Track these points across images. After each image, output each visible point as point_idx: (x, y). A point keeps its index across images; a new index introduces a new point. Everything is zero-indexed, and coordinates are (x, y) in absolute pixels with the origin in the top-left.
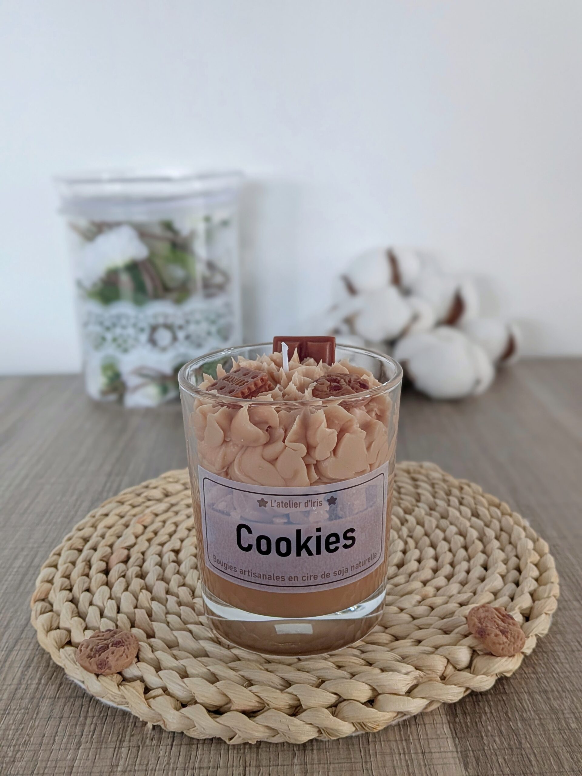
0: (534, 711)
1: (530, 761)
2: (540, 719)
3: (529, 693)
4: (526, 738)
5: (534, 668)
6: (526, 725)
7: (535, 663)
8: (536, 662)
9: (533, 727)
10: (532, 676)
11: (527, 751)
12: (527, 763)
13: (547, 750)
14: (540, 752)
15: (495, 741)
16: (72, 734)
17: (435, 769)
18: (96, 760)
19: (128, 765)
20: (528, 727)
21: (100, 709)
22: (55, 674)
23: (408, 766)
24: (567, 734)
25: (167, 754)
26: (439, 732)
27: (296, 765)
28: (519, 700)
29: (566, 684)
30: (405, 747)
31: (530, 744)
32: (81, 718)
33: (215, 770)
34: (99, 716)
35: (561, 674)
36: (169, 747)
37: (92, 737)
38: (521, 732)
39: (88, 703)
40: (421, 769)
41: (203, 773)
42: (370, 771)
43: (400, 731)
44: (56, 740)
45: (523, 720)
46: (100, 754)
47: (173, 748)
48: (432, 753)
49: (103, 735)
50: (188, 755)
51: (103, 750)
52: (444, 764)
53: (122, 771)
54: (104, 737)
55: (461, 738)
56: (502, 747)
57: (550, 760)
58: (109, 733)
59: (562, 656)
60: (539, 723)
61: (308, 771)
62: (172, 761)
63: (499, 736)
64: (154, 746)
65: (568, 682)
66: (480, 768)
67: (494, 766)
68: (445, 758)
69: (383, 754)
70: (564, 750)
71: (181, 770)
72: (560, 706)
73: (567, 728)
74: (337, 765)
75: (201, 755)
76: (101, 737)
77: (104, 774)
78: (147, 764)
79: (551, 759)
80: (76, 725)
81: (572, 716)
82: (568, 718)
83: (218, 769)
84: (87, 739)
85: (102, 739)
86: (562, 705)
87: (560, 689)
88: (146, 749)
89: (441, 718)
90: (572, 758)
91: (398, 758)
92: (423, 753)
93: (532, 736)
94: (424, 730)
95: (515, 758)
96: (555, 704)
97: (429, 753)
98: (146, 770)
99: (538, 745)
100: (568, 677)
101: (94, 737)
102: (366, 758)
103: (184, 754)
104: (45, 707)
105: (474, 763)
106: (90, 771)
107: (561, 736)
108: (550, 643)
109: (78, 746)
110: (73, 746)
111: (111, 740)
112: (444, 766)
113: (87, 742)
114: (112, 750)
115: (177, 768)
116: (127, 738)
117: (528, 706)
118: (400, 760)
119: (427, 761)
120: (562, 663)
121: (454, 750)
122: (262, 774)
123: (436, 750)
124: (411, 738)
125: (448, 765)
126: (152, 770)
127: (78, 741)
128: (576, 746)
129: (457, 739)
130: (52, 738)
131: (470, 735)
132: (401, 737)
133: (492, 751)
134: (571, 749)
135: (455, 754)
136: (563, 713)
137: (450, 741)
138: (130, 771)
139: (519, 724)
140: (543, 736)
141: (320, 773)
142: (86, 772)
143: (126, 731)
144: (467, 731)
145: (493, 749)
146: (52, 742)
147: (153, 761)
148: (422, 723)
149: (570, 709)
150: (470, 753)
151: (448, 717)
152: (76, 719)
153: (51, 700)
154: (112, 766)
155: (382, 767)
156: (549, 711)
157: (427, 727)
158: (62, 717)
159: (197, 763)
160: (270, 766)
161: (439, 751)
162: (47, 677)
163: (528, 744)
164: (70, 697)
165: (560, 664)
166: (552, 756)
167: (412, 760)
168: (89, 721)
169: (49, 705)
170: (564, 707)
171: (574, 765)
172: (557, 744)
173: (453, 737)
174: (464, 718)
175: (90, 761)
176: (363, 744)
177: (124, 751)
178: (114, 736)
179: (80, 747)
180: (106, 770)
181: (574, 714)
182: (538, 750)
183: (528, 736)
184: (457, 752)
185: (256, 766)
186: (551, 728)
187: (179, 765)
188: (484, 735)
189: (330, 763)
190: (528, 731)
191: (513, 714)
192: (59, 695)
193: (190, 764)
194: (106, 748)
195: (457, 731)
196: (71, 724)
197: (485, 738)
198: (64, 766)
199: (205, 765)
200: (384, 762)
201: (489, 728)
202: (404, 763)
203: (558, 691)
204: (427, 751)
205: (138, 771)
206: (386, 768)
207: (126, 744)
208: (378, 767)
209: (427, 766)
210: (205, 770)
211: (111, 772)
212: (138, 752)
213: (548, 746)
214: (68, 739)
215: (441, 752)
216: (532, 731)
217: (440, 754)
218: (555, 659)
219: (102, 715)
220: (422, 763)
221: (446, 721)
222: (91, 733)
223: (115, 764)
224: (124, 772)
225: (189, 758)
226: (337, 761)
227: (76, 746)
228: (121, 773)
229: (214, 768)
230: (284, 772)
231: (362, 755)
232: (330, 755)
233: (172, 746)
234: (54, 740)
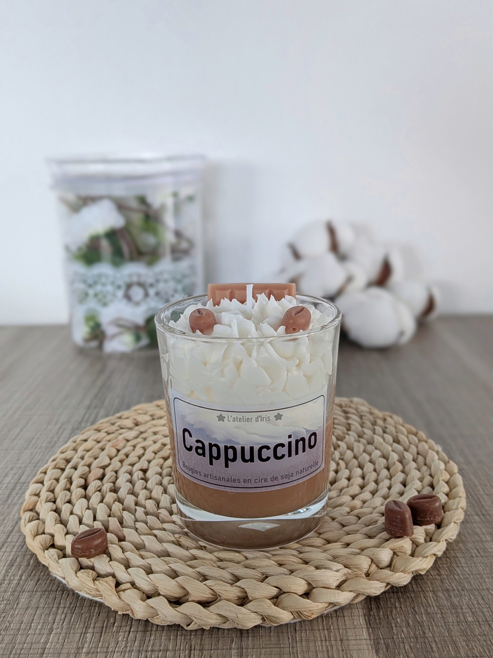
0: (437, 606)
1: (432, 648)
2: (442, 613)
3: (434, 591)
4: (429, 629)
5: (439, 571)
6: (429, 618)
7: (440, 567)
8: (440, 565)
9: (435, 619)
10: (437, 577)
11: (429, 639)
12: (429, 649)
13: (446, 638)
14: (441, 640)
15: (403, 631)
16: (46, 621)
17: (352, 653)
18: (65, 643)
19: (92, 648)
20: (432, 620)
21: (70, 601)
22: (34, 572)
23: (328, 651)
24: (464, 626)
25: (125, 639)
26: (355, 623)
27: (234, 649)
28: (424, 597)
29: (466, 584)
30: (327, 635)
31: (432, 634)
32: (54, 609)
33: (165, 652)
34: (69, 607)
35: (461, 576)
36: (127, 633)
37: (62, 624)
38: (425, 624)
39: (61, 595)
40: (339, 654)
41: (154, 655)
42: (296, 655)
43: (323, 622)
44: (32, 626)
45: (428, 614)
46: (68, 638)
47: (131, 634)
48: (349, 640)
49: (71, 623)
50: (143, 640)
51: (71, 635)
52: (359, 650)
53: (86, 653)
54: (72, 624)
55: (375, 628)
56: (408, 636)
57: (448, 647)
58: (77, 621)
59: (463, 561)
60: (441, 616)
61: (244, 655)
62: (129, 644)
63: (406, 627)
64: (114, 632)
65: (467, 583)
66: (389, 653)
67: (401, 652)
68: (360, 645)
69: (307, 641)
70: (461, 639)
71: (136, 652)
72: (460, 602)
73: (464, 621)
74: (268, 650)
75: (153, 640)
76: (70, 624)
77: (71, 655)
78: (108, 647)
79: (450, 646)
80: (49, 614)
81: (469, 611)
82: (465, 613)
83: (168, 652)
84: (58, 626)
85: (71, 625)
86: (461, 602)
87: (460, 588)
88: (108, 635)
89: (358, 611)
90: (468, 646)
91: (320, 644)
92: (341, 640)
93: (434, 627)
94: (343, 621)
95: (419, 645)
96: (455, 601)
97: (347, 640)
98: (107, 652)
99: (439, 635)
100: (467, 579)
101: (65, 623)
102: (293, 644)
103: (140, 639)
104: (24, 599)
105: (385, 650)
106: (59, 652)
107: (459, 627)
108: (453, 550)
109: (51, 631)
110: (46, 632)
111: (78, 627)
112: (359, 651)
113: (58, 629)
114: (79, 635)
115: (132, 651)
116: (92, 625)
117: (432, 604)
118: (322, 646)
119: (345, 647)
120: (462, 567)
121: (368, 638)
122: (205, 656)
123: (353, 638)
124: (332, 628)
125: (362, 651)
126: (111, 652)
127: (50, 627)
128: (471, 636)
129: (371, 629)
130: (29, 624)
131: (382, 626)
132: (323, 627)
133: (400, 639)
134: (467, 638)
135: (368, 642)
136: (462, 609)
137: (365, 631)
138: (93, 653)
139: (424, 618)
140: (444, 627)
141: (254, 656)
142: (56, 653)
143: (92, 619)
144: (380, 622)
145: (401, 638)
146: (28, 628)
147: (112, 644)
148: (342, 615)
149: (468, 605)
150: (381, 641)
151: (364, 611)
152: (50, 609)
153: (29, 593)
154: (78, 648)
155: (306, 651)
156: (450, 607)
157: (346, 619)
158: (38, 607)
159: (150, 647)
160: (211, 650)
161: (355, 639)
162: (27, 574)
163: (430, 633)
164: (46, 591)
165: (461, 568)
166: (450, 644)
167: (332, 646)
168: (60, 611)
169: (28, 597)
170: (463, 603)
171: (469, 653)
172: (454, 634)
173: (367, 627)
174: (378, 612)
175: (60, 644)
176: (291, 632)
177: (89, 636)
178: (82, 623)
179: (52, 632)
180: (73, 651)
181: (471, 609)
182: (439, 639)
183: (431, 627)
184: (370, 639)
185: (200, 650)
186: (450, 621)
187: (134, 648)
188: (393, 626)
189: (263, 648)
190: (431, 623)
191: (419, 609)
192: (36, 589)
193: (144, 647)
194: (74, 633)
195: (371, 622)
196: (45, 613)
197: (394, 628)
198: (38, 648)
199: (157, 648)
200: (308, 647)
201: (398, 620)
202: (325, 649)
203: (458, 590)
204: (345, 639)
205: (100, 652)
206: (309, 653)
207: (90, 630)
208: (303, 651)
209: (344, 651)
210: (157, 653)
211: (77, 653)
212: (101, 636)
213: (448, 635)
214: (42, 626)
215: (356, 640)
216: (435, 623)
217: (356, 641)
218: (457, 564)
219: (72, 606)
220: (340, 649)
221: (362, 614)
222: (62, 621)
223: (80, 647)
224: (88, 653)
225: (143, 643)
226: (268, 646)
227: (49, 631)
228: (85, 654)
229: (164, 651)
230: (223, 655)
231: (290, 641)
232: (263, 641)
233: (130, 632)
234: (31, 626)
